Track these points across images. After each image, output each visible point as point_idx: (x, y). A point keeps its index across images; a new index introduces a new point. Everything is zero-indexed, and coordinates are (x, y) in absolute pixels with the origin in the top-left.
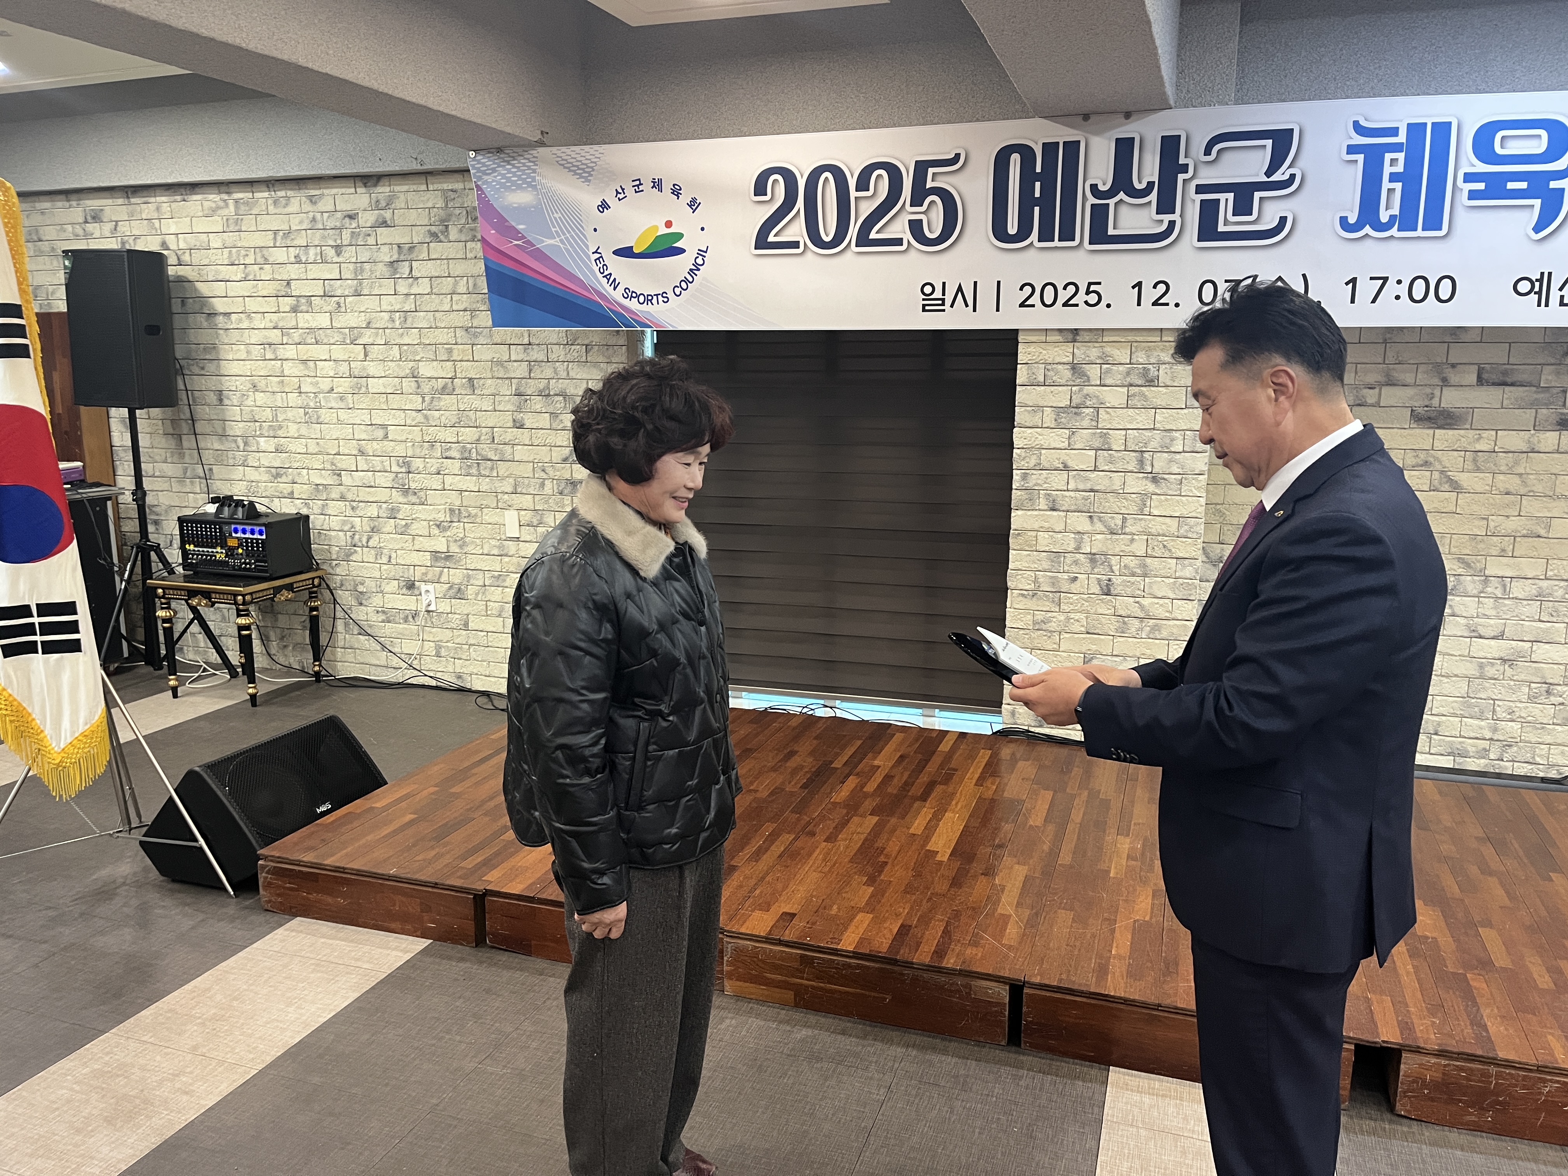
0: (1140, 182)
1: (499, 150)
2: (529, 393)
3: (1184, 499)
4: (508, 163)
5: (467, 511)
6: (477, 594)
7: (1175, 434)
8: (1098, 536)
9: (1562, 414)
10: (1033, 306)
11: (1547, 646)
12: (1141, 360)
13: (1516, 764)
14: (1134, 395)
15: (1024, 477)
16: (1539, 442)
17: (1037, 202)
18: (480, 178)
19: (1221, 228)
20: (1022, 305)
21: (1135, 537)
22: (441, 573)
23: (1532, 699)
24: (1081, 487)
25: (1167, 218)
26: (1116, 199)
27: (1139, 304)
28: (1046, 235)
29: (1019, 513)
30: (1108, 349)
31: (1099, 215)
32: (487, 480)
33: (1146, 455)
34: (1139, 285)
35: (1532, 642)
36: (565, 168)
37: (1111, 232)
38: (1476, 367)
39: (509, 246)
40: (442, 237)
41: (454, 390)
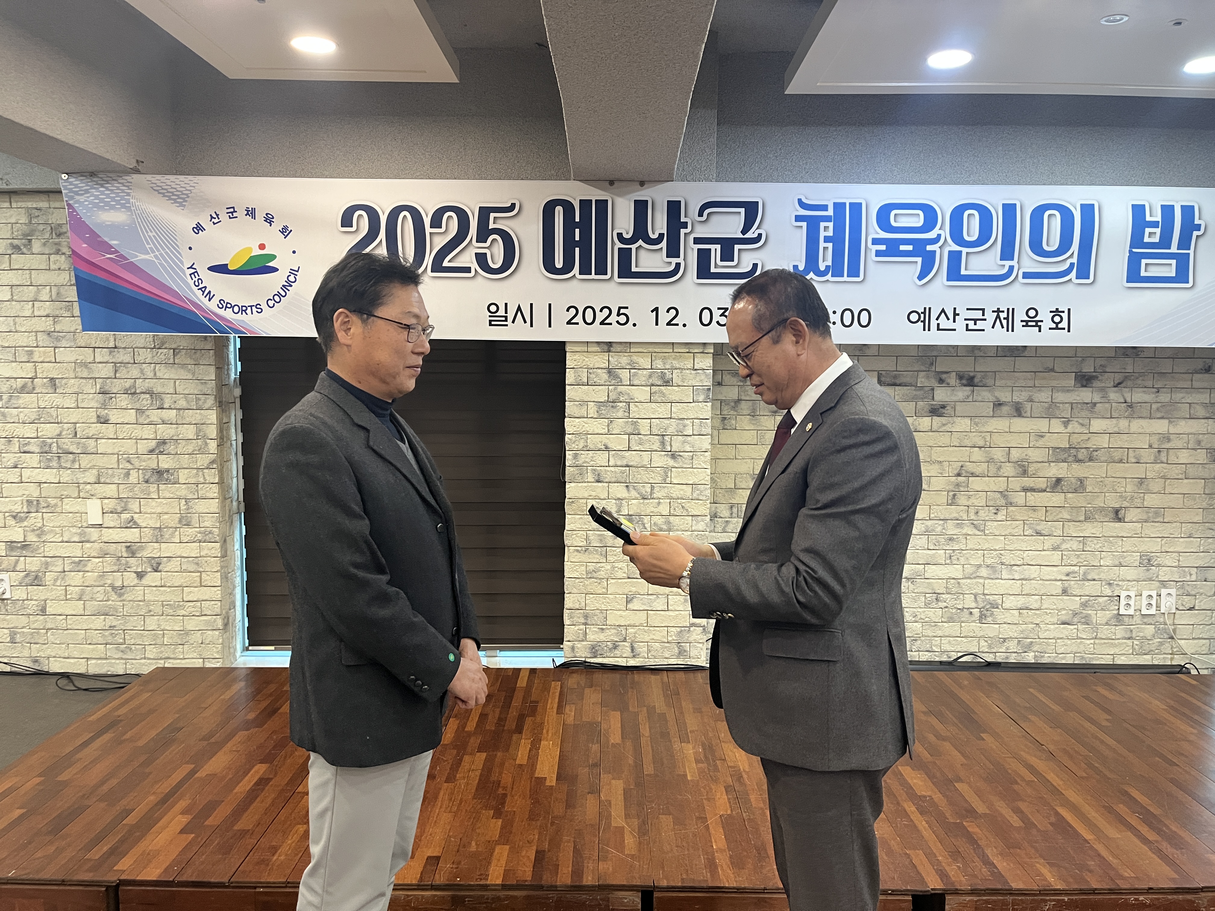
0: (654, 233)
1: (92, 174)
2: (115, 391)
3: (695, 470)
4: (102, 186)
5: (46, 502)
6: (56, 580)
7: (688, 422)
8: (634, 501)
9: (932, 405)
10: (577, 324)
11: (934, 567)
12: (659, 366)
13: (921, 653)
14: (655, 393)
15: (575, 456)
16: (919, 424)
17: (577, 244)
18: (72, 198)
19: (713, 270)
20: (569, 323)
21: (661, 501)
22: (17, 562)
23: (927, 605)
24: (619, 463)
25: (674, 261)
26: (637, 245)
27: (657, 324)
28: (585, 270)
29: (572, 485)
30: (635, 358)
31: (625, 257)
32: (69, 471)
33: (666, 438)
34: (656, 310)
35: (924, 564)
36: (159, 193)
37: (634, 269)
38: (876, 373)
39: (102, 259)
40: (25, 250)
41: (34, 388)
